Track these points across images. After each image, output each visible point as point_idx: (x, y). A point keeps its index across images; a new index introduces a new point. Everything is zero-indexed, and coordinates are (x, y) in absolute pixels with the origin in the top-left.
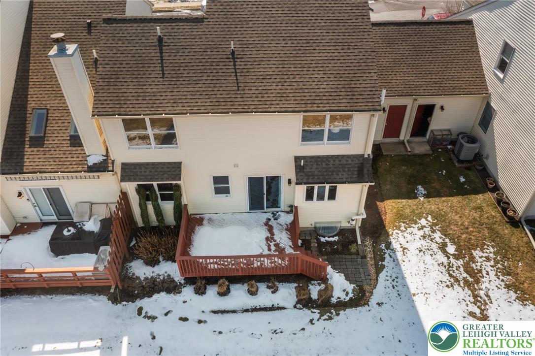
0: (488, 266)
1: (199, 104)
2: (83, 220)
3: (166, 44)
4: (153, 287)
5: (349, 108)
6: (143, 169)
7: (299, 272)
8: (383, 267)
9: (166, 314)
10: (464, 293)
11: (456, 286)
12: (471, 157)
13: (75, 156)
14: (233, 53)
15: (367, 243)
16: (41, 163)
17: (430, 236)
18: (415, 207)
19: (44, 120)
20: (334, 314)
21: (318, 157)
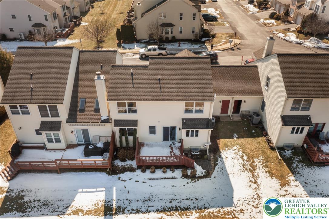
0: (259, 164)
1: (146, 97)
2: (96, 143)
3: (134, 75)
4: (124, 170)
5: (202, 100)
6: (123, 122)
7: (183, 164)
8: (217, 164)
9: (130, 180)
10: (249, 174)
11: (246, 171)
12: (258, 123)
13: (97, 116)
14: (159, 79)
15: (211, 155)
16: (83, 119)
17: (237, 153)
18: (232, 142)
19: (84, 102)
20: (197, 180)
21: (191, 119)
